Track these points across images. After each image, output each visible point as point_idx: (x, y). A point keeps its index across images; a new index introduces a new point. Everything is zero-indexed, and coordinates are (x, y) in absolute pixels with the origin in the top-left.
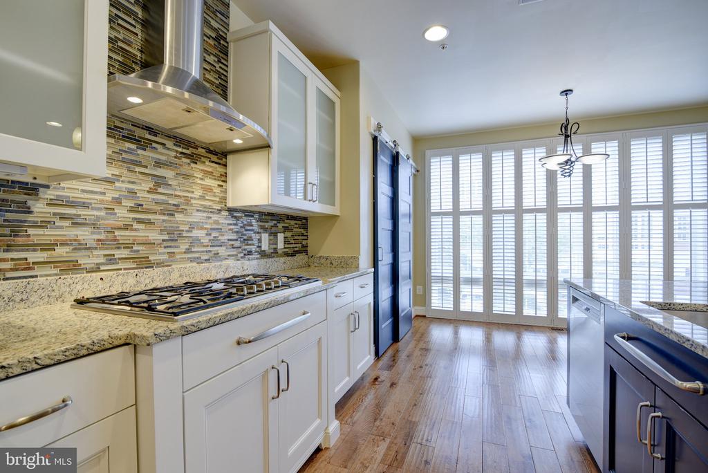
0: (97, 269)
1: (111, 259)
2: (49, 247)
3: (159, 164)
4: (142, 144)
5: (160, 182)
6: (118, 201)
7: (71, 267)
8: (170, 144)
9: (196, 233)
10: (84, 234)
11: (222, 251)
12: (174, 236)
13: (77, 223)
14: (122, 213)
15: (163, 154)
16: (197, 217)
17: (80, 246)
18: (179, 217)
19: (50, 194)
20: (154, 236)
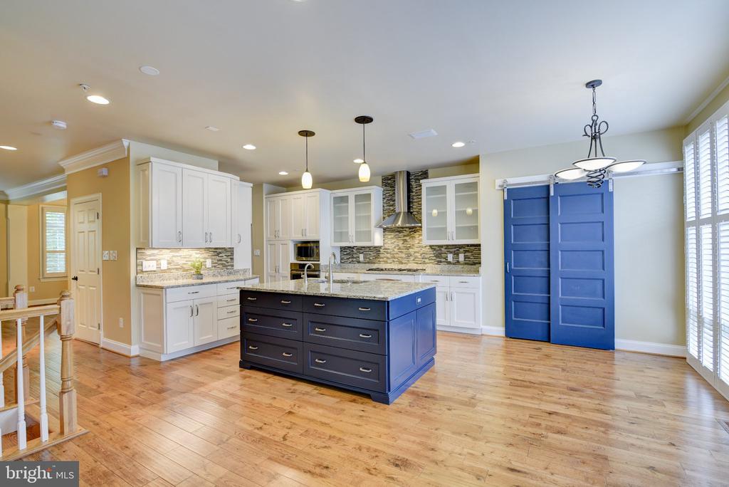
0: (391, 263)
1: (394, 261)
2: (383, 258)
3: (404, 236)
4: (399, 232)
5: (405, 241)
6: (395, 247)
7: (386, 262)
8: (407, 230)
9: (416, 254)
10: (388, 255)
11: (427, 261)
12: (409, 255)
13: (387, 253)
14: (396, 250)
15: (405, 233)
16: (416, 250)
17: (388, 258)
18: (410, 250)
19: (383, 248)
20: (403, 256)
